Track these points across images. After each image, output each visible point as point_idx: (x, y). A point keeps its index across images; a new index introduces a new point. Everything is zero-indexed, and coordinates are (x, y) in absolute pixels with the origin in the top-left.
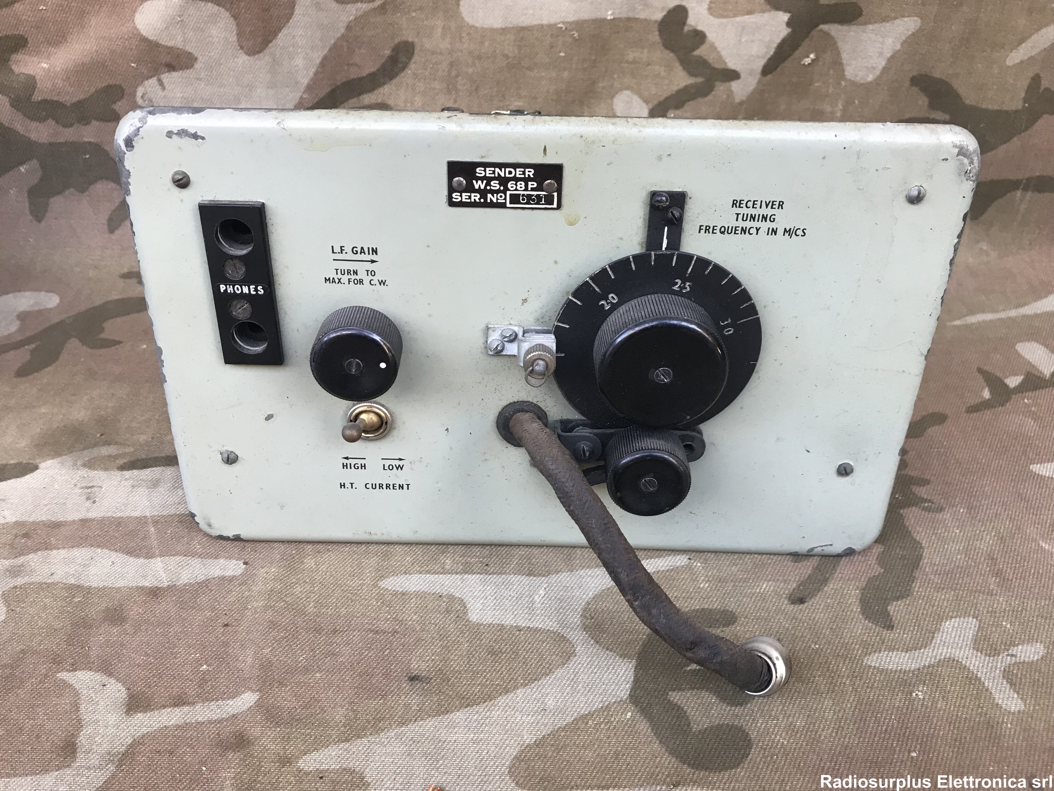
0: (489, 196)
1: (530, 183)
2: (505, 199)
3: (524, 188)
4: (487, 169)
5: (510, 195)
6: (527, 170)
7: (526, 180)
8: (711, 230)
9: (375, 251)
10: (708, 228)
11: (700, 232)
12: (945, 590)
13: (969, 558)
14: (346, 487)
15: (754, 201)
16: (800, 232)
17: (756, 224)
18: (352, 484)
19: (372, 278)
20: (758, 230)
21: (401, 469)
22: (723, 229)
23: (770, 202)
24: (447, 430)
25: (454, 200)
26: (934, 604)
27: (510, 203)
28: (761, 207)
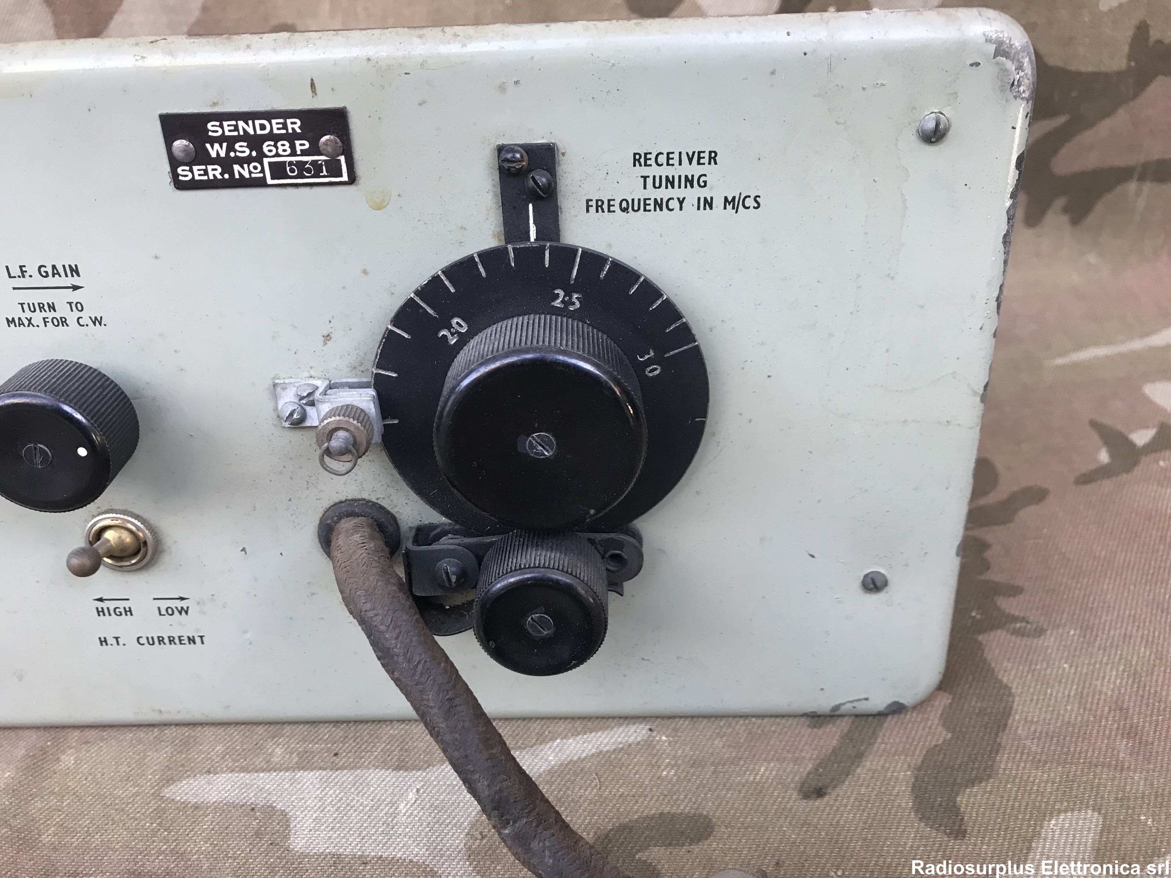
0: (236, 168)
1: (297, 143)
2: (263, 171)
3: (289, 151)
4: (225, 124)
5: (270, 163)
6: (289, 121)
7: (291, 138)
8: (605, 207)
9: (75, 271)
10: (600, 203)
11: (588, 211)
12: (1048, 765)
13: (1085, 709)
14: (109, 642)
15: (668, 154)
16: (749, 202)
17: (676, 193)
18: (117, 638)
19: (80, 314)
20: (681, 202)
21: (186, 613)
22: (624, 205)
23: (694, 153)
24: (243, 550)
25: (181, 178)
26: (1031, 789)
27: (272, 178)
28: (680, 164)
